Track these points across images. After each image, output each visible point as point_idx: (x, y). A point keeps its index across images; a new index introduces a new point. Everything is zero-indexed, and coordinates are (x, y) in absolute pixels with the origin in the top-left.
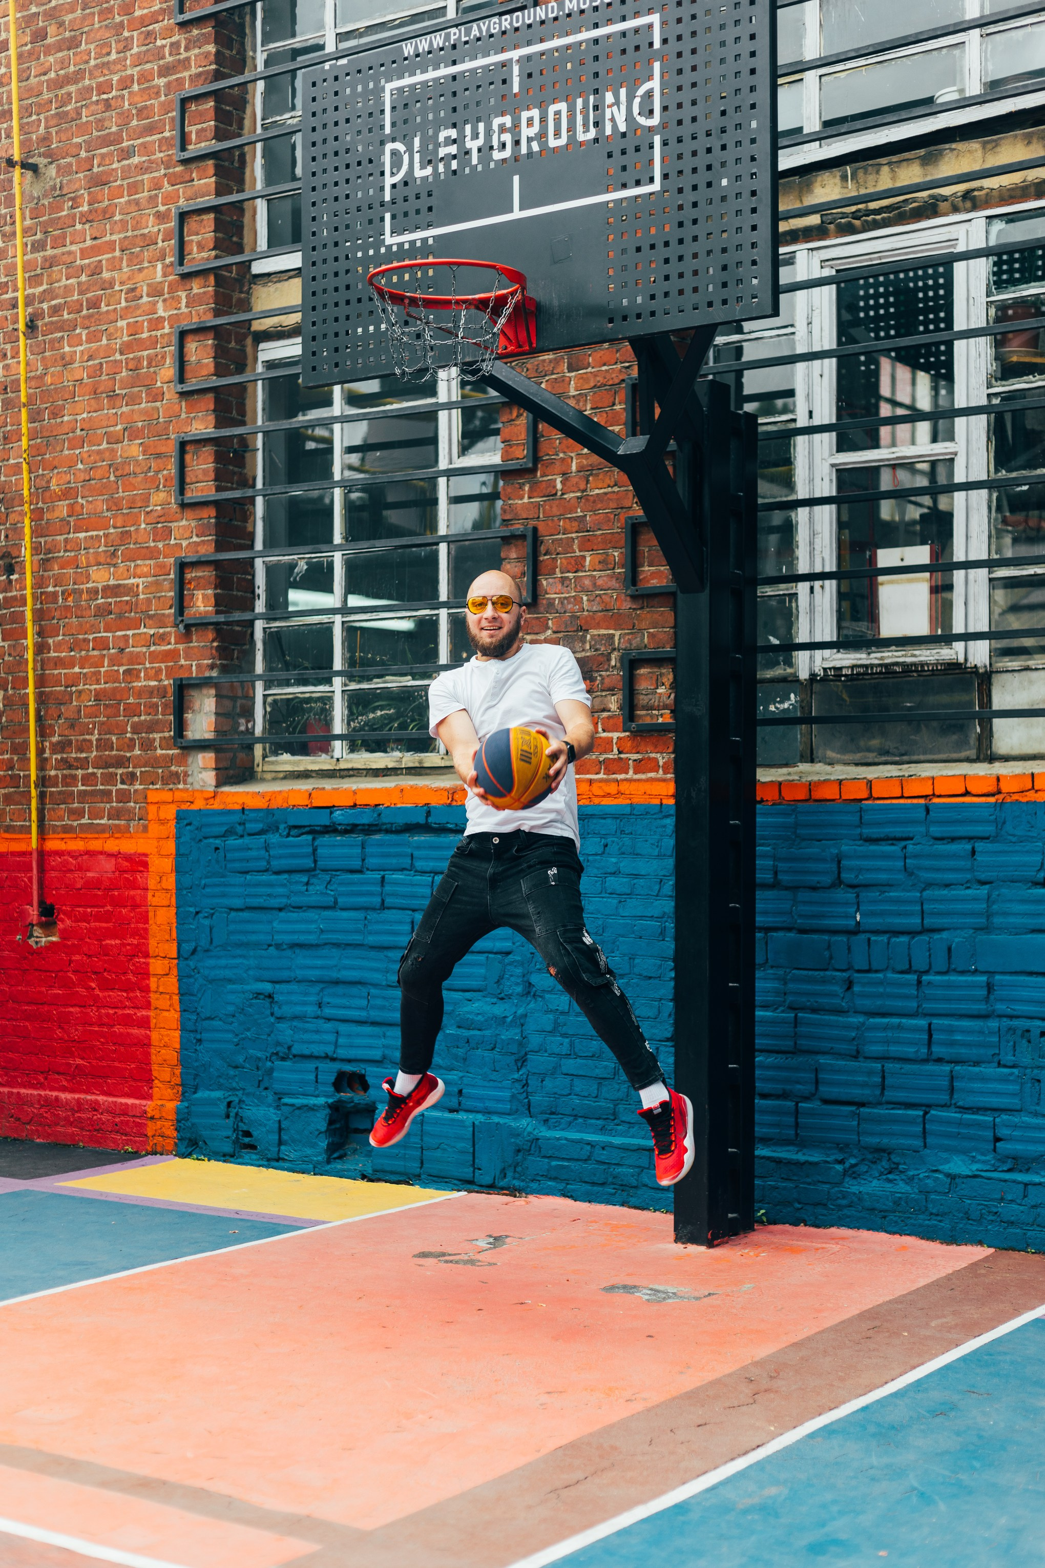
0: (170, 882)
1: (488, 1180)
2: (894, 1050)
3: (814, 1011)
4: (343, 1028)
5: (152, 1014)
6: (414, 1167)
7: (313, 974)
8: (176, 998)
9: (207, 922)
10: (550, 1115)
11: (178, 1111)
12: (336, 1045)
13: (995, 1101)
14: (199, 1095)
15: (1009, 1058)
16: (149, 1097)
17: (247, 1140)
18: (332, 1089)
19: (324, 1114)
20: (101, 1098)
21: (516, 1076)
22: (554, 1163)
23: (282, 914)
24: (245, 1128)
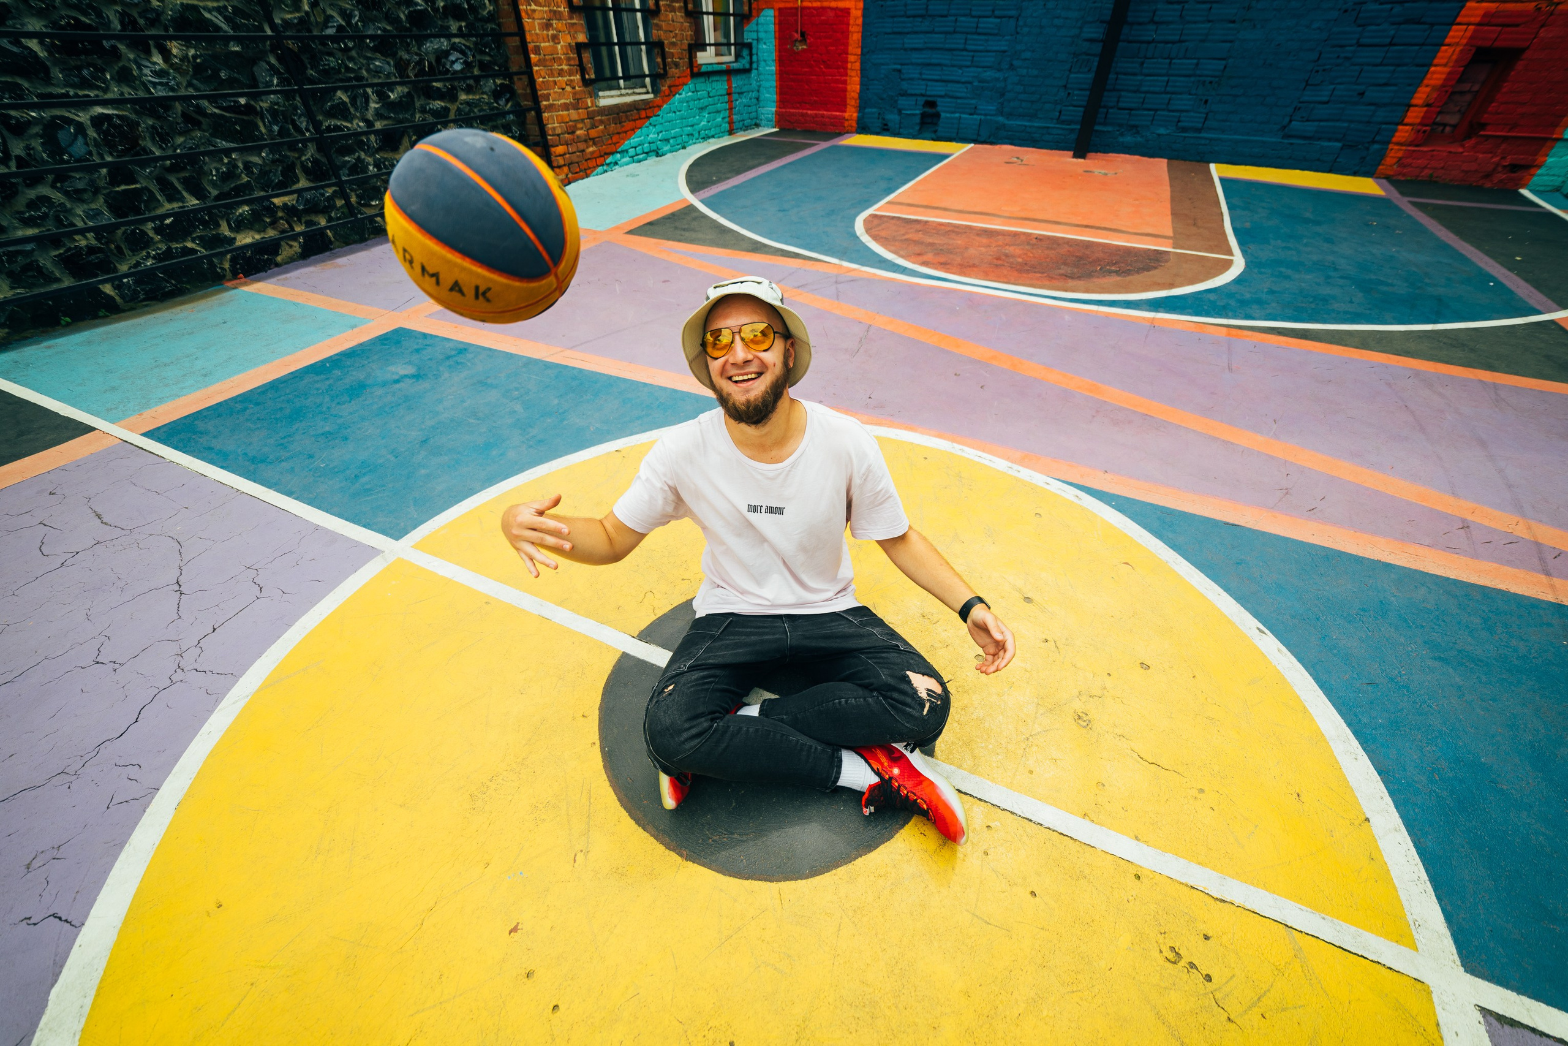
0: (860, 21)
1: (983, 139)
2: (1152, 89)
3: (1125, 74)
4: (930, 83)
5: (848, 78)
6: (954, 135)
7: (920, 61)
8: (859, 72)
9: (875, 39)
10: (1010, 116)
11: (858, 117)
12: (926, 90)
13: (1183, 108)
14: (867, 110)
15: (1194, 91)
16: (845, 112)
17: (886, 127)
18: (921, 107)
19: (919, 116)
20: (825, 113)
21: (1000, 101)
22: (1010, 133)
23: (908, 36)
24: (885, 122)
